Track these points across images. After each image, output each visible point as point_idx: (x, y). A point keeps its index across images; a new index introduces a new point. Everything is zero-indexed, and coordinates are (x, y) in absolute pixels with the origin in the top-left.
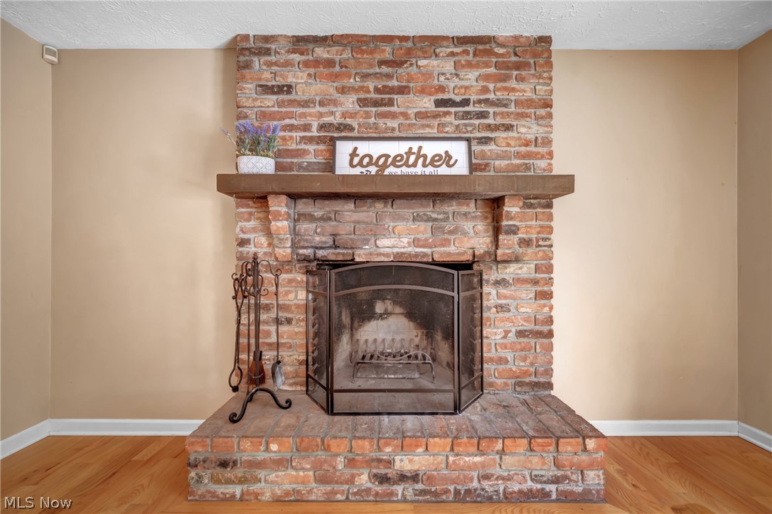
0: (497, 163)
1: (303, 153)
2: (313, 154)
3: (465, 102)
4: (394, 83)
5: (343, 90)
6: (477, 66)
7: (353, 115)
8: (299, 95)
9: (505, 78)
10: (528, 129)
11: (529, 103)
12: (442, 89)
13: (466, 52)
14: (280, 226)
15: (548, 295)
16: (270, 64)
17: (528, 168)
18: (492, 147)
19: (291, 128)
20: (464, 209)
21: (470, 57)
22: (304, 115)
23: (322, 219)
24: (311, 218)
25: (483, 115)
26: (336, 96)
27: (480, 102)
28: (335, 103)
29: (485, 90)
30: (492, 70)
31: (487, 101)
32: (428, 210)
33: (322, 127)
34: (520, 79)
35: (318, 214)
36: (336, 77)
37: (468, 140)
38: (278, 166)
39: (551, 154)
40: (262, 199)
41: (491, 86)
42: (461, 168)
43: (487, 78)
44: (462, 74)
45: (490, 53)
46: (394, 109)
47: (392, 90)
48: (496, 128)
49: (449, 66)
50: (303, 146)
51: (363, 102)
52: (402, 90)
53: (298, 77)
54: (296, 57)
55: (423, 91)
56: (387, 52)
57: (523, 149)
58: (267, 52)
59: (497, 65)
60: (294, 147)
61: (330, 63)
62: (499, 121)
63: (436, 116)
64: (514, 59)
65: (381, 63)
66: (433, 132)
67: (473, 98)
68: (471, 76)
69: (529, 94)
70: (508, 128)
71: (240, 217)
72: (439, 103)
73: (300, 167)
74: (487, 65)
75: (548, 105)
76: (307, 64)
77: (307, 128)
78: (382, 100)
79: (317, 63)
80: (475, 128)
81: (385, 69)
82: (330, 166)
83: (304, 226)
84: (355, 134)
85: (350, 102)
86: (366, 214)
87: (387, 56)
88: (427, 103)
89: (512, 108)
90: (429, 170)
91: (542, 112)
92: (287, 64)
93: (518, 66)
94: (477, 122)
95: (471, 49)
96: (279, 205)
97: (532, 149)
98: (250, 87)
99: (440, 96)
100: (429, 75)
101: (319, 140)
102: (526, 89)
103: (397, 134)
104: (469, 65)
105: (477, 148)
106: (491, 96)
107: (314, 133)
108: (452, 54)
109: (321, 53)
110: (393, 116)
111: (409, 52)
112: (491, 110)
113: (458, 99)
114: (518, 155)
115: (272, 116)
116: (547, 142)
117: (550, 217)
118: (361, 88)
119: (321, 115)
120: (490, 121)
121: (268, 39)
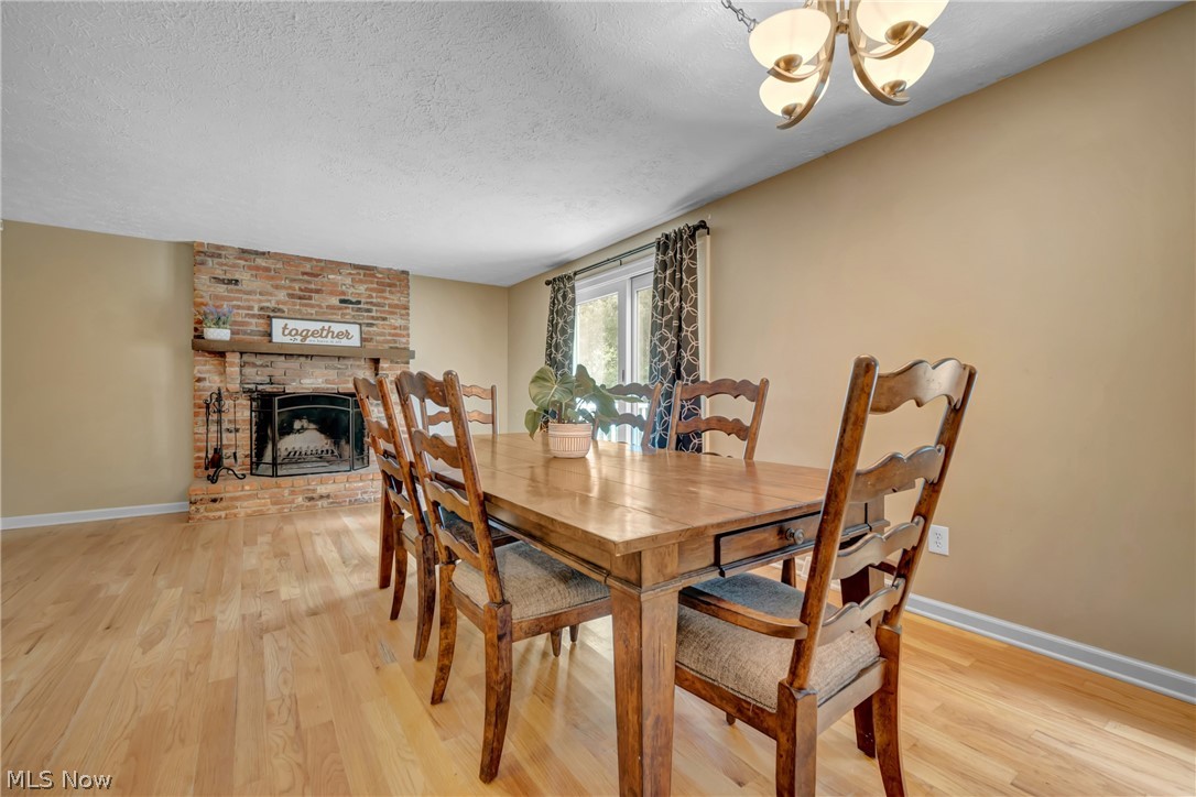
0: (378, 338)
1: (246, 324)
2: (255, 325)
3: (359, 303)
4: (313, 286)
5: (277, 287)
6: (366, 282)
7: (283, 303)
8: (245, 286)
9: (383, 291)
10: (396, 321)
11: (396, 306)
12: (343, 293)
13: (359, 274)
14: (233, 370)
16: (221, 264)
17: (395, 342)
18: (375, 329)
19: (239, 307)
20: (358, 363)
21: (362, 277)
22: (248, 300)
23: (261, 366)
24: (254, 365)
25: (369, 311)
26: (271, 290)
27: (367, 303)
28: (271, 294)
29: (371, 297)
30: (375, 286)
31: (371, 303)
32: (335, 363)
33: (262, 309)
34: (391, 292)
35: (259, 363)
36: (272, 278)
37: (360, 324)
38: (233, 333)
39: (408, 335)
40: (222, 354)
41: (374, 295)
42: (355, 342)
43: (371, 290)
44: (356, 286)
45: (374, 276)
46: (313, 302)
47: (311, 291)
48: (377, 318)
49: (348, 281)
50: (247, 319)
51: (291, 296)
52: (318, 291)
53: (244, 276)
54: (242, 262)
55: (332, 293)
56: (308, 268)
57: (393, 331)
58: (219, 256)
59: (377, 283)
60: (240, 319)
61: (267, 269)
62: (379, 315)
63: (340, 309)
64: (388, 281)
65: (304, 274)
66: (339, 318)
67: (363, 300)
68: (362, 288)
69: (395, 302)
70: (384, 319)
71: (197, 363)
72: (342, 301)
73: (245, 333)
74: (372, 283)
75: (407, 308)
76: (250, 268)
77: (250, 308)
78: (304, 296)
79: (257, 268)
80: (365, 318)
81: (306, 277)
82: (268, 334)
83: (248, 371)
84: (286, 315)
85: (282, 295)
86: (293, 364)
87: (308, 270)
88: (335, 301)
89: (387, 308)
90: (335, 342)
91: (403, 312)
92: (234, 266)
93: (390, 285)
94: (366, 314)
95: (362, 272)
96: (233, 358)
97: (398, 331)
98: (203, 277)
99: (343, 297)
100: (335, 284)
101: (260, 317)
102: (395, 299)
103: (314, 317)
104: (361, 281)
105: (365, 328)
106: (374, 300)
107: (256, 311)
108: (350, 274)
109: (260, 262)
110: (312, 306)
111: (322, 269)
112: (374, 308)
113: (354, 300)
114: (390, 334)
115: (223, 298)
116: (407, 328)
118: (290, 288)
119: (261, 301)
120: (374, 314)
121: (219, 247)
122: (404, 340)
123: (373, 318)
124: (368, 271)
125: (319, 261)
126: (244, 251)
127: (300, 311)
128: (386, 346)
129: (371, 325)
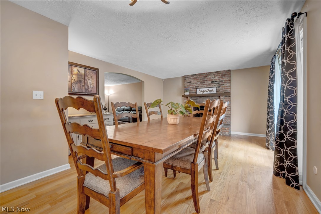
0: (221, 90)
1: (192, 91)
2: (194, 90)
3: (216, 81)
4: (205, 80)
5: (198, 81)
6: (218, 76)
7: (199, 85)
8: (192, 83)
9: (223, 77)
10: (226, 85)
11: (226, 81)
12: (212, 80)
13: (216, 74)
15: (230, 111)
16: (188, 79)
17: (226, 91)
18: (220, 88)
19: (191, 87)
20: (216, 98)
21: (217, 75)
22: (193, 86)
23: (195, 100)
25: (219, 83)
27: (218, 81)
28: (197, 83)
29: (219, 79)
30: (220, 76)
31: (219, 81)
33: (195, 87)
34: (225, 77)
35: (195, 99)
36: (197, 80)
37: (216, 87)
38: (189, 93)
39: (230, 88)
40: (187, 97)
41: (220, 79)
44: (215, 77)
45: (220, 73)
46: (205, 83)
47: (205, 81)
48: (221, 85)
49: (213, 76)
50: (193, 90)
51: (201, 83)
52: (206, 81)
53: (192, 80)
54: (192, 78)
55: (210, 80)
56: (204, 75)
57: (225, 88)
58: (188, 77)
59: (221, 75)
60: (191, 90)
61: (196, 78)
62: (221, 84)
63: (211, 84)
64: (224, 74)
65: (203, 77)
66: (211, 86)
67: (217, 81)
68: (217, 78)
69: (226, 79)
70: (223, 85)
71: (185, 100)
72: (212, 82)
73: (192, 93)
74: (219, 75)
75: (230, 80)
76: (193, 78)
77: (193, 87)
78: (203, 83)
79: (194, 78)
81: (204, 78)
82: (196, 92)
84: (200, 87)
85: (199, 83)
86: (201, 99)
87: (204, 76)
88: (210, 82)
89: (224, 82)
91: (229, 82)
92: (191, 79)
93: (224, 75)
94: (218, 84)
95: (217, 73)
97: (227, 88)
98: (186, 82)
99: (212, 81)
100: (210, 78)
101: (195, 89)
103: (206, 87)
104: (217, 76)
105: (217, 88)
106: (220, 80)
107: (194, 88)
108: (214, 74)
109: (195, 77)
111: (207, 75)
112: (220, 82)
113: (215, 81)
114: (224, 89)
115: (189, 86)
116: (230, 86)
117: (230, 98)
118: (200, 81)
119: (195, 85)
120: (220, 84)
121: (188, 76)
122: (229, 90)
123: (220, 85)
124: (218, 72)
125: (207, 73)
126: (192, 75)
127: (202, 86)
128: (224, 92)
129: (219, 87)
